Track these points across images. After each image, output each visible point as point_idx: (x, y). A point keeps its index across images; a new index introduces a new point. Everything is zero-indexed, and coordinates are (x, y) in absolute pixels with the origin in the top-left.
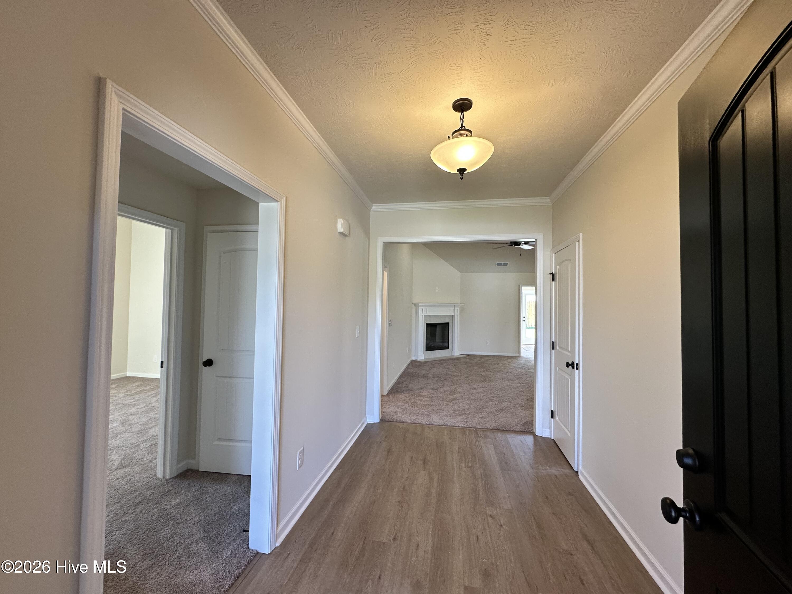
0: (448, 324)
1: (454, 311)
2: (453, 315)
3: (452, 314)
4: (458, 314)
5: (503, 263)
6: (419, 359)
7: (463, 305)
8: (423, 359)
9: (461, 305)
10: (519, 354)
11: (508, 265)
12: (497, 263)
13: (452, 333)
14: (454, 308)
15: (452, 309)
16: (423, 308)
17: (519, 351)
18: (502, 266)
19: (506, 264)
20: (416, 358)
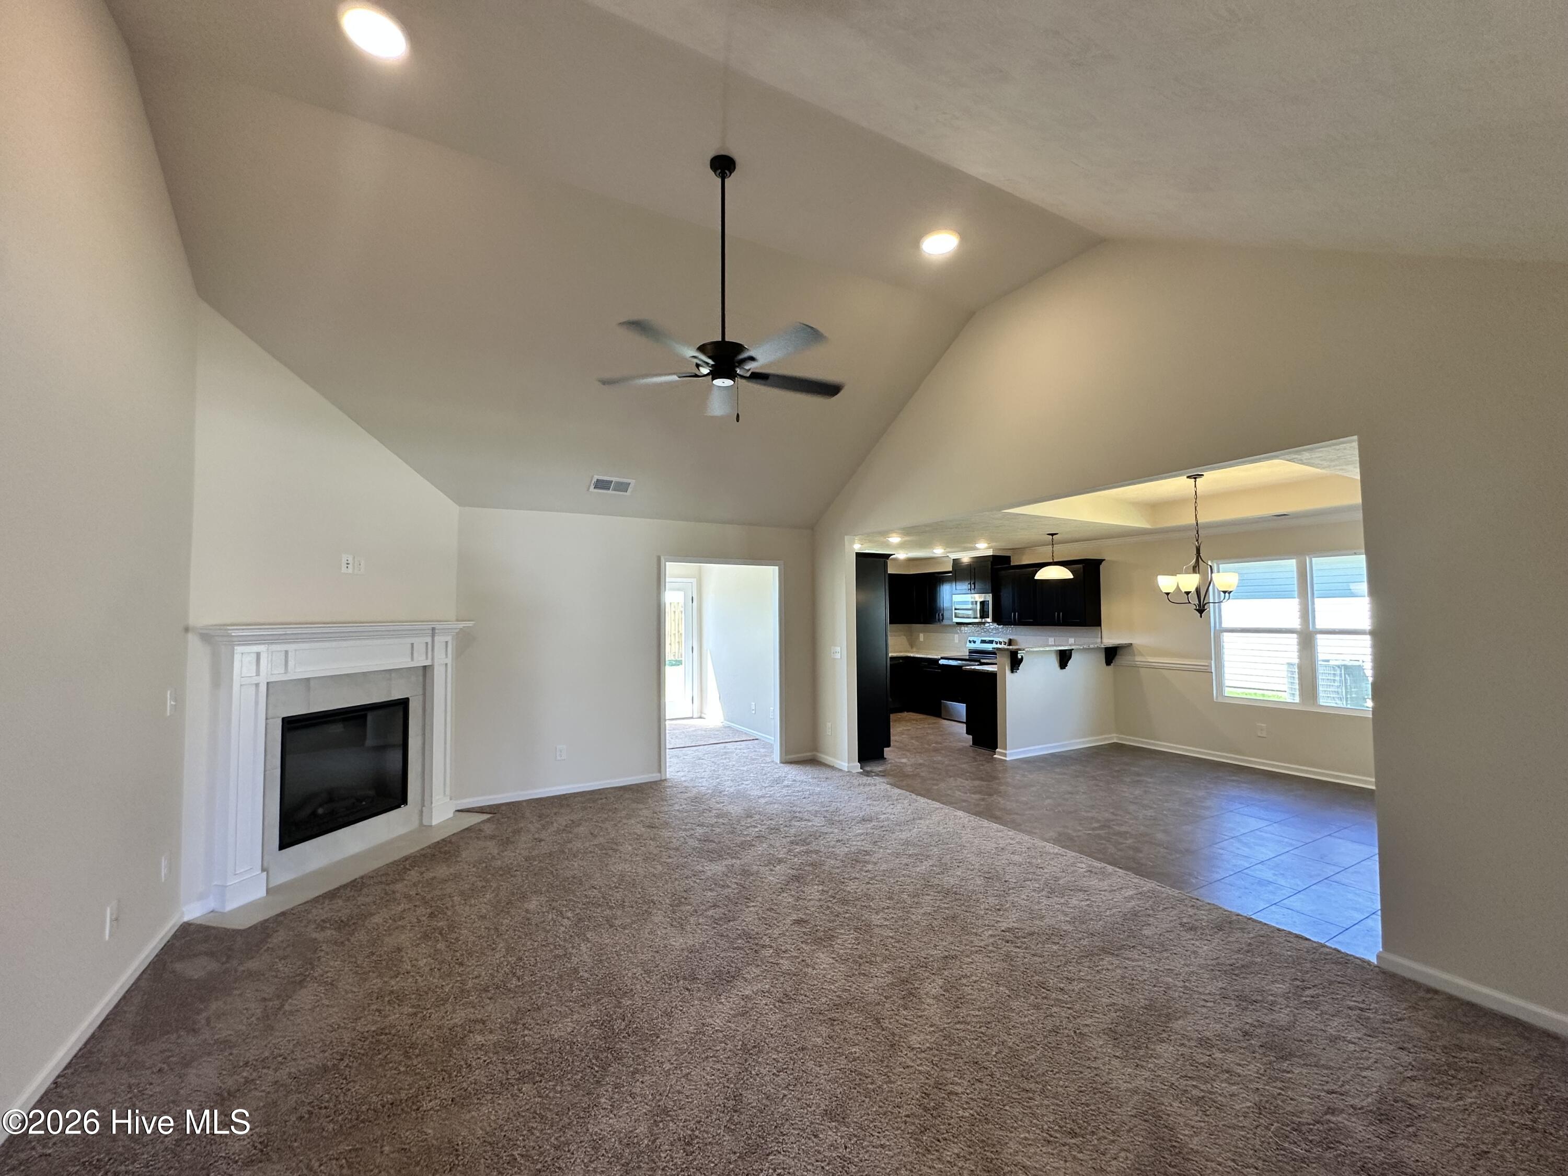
0: (404, 704)
1: (430, 648)
2: (425, 667)
3: (421, 661)
4: (449, 661)
5: (614, 479)
6: (231, 905)
7: (470, 624)
8: (262, 893)
9: (461, 625)
10: (660, 772)
11: (630, 490)
12: (596, 477)
13: (420, 739)
14: (429, 640)
15: (419, 642)
16: (261, 648)
17: (659, 763)
18: (610, 492)
19: (622, 487)
20: (211, 904)
